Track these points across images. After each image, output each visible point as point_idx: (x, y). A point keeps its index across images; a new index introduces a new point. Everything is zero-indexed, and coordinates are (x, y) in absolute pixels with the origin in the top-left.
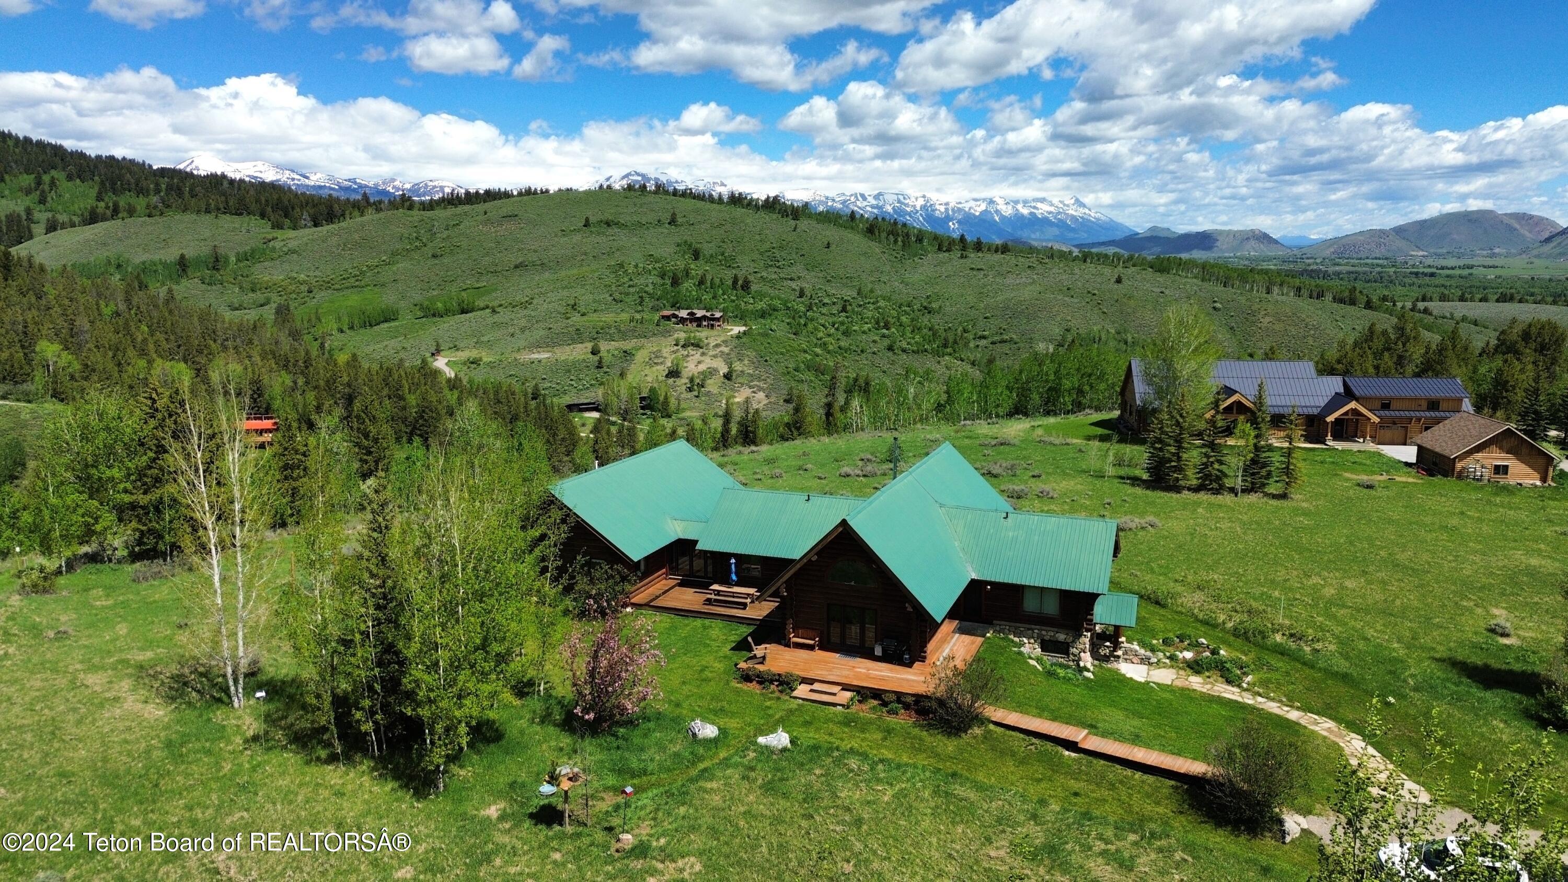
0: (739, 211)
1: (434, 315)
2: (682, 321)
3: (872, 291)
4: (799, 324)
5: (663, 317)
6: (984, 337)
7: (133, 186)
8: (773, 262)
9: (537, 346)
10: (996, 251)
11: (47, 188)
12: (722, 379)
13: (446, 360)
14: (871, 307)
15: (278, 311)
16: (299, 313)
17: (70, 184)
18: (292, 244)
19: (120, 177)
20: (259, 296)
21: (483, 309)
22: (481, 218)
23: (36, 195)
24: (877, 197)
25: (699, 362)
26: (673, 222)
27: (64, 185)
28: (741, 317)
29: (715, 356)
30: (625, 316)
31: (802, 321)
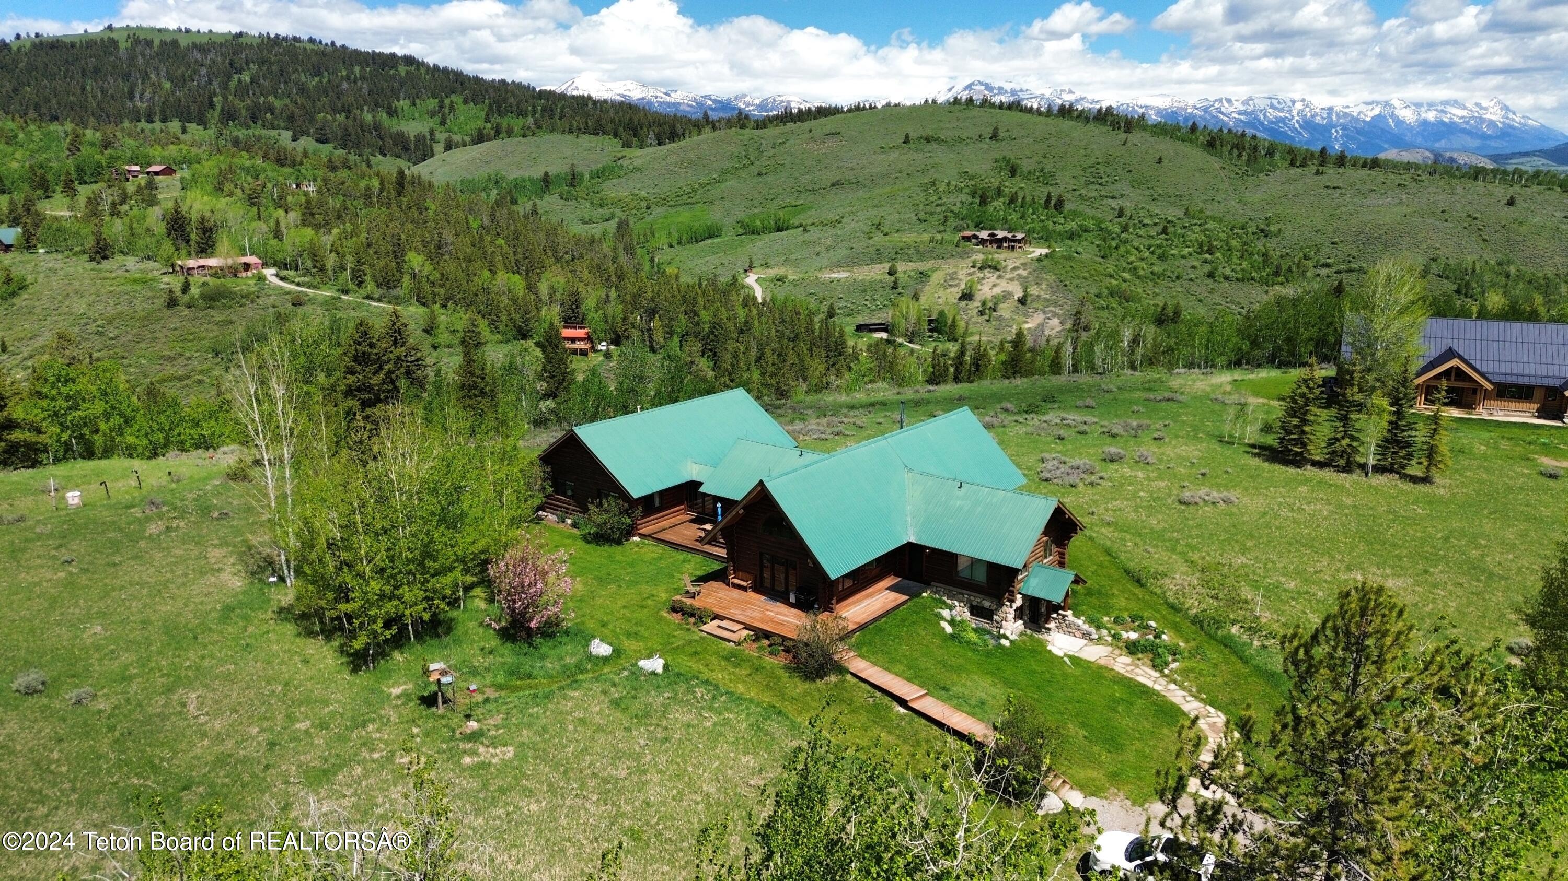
0: (1067, 124)
1: (752, 233)
2: (983, 242)
3: (1201, 211)
4: (1110, 247)
5: (964, 238)
6: (1327, 265)
7: (515, 108)
8: (1096, 179)
9: (838, 265)
10: (1364, 165)
11: (447, 111)
12: (1016, 304)
13: (756, 277)
14: (1197, 229)
15: (619, 226)
16: (636, 227)
17: (465, 107)
18: (638, 163)
19: (505, 100)
20: (605, 212)
21: (797, 227)
22: (807, 135)
23: (438, 119)
24: (1245, 103)
25: (994, 286)
26: (994, 136)
27: (461, 107)
28: (1046, 238)
29: (1012, 279)
30: (926, 237)
31: (1114, 244)
